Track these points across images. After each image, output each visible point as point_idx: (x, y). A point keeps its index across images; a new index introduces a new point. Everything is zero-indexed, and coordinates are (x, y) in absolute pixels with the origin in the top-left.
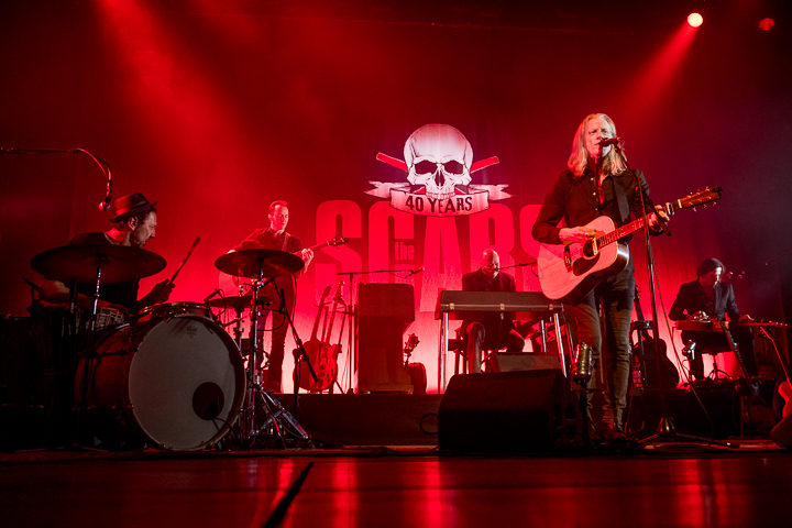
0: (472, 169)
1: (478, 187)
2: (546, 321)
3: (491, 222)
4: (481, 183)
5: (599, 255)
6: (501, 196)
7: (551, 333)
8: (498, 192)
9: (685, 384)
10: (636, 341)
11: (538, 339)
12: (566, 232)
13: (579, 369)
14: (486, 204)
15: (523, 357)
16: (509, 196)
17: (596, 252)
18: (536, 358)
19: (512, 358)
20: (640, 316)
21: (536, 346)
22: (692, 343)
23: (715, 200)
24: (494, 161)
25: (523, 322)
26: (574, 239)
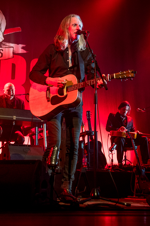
0: (4, 33)
1: (8, 44)
2: (39, 127)
3: (14, 66)
4: (9, 42)
5: (67, 96)
6: (21, 51)
7: (41, 134)
8: (19, 48)
9: (109, 167)
10: (86, 141)
11: (34, 137)
12: (49, 79)
13: (51, 161)
14: (11, 55)
15: (24, 147)
16: (25, 52)
17: (65, 93)
18: (31, 149)
19: (18, 148)
20: (90, 128)
21: (32, 141)
22: (114, 145)
23: (133, 77)
24: (19, 30)
25: (26, 127)
26: (53, 84)
